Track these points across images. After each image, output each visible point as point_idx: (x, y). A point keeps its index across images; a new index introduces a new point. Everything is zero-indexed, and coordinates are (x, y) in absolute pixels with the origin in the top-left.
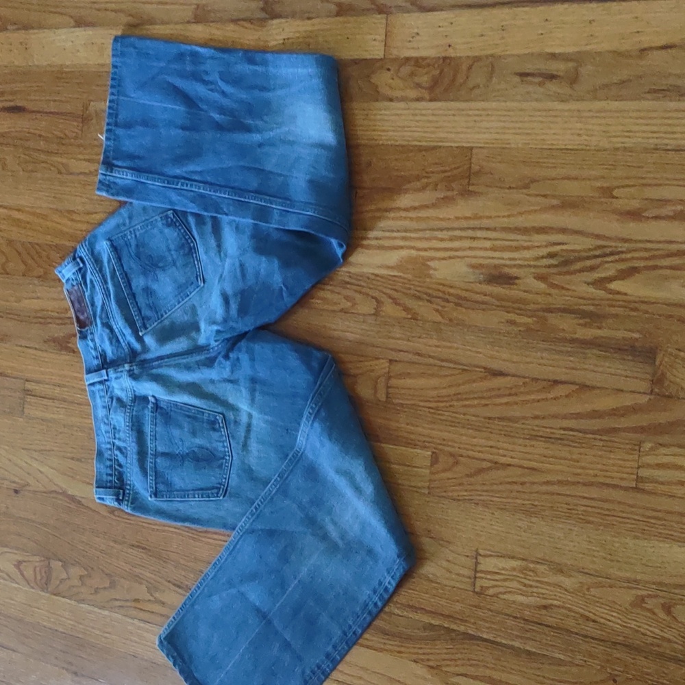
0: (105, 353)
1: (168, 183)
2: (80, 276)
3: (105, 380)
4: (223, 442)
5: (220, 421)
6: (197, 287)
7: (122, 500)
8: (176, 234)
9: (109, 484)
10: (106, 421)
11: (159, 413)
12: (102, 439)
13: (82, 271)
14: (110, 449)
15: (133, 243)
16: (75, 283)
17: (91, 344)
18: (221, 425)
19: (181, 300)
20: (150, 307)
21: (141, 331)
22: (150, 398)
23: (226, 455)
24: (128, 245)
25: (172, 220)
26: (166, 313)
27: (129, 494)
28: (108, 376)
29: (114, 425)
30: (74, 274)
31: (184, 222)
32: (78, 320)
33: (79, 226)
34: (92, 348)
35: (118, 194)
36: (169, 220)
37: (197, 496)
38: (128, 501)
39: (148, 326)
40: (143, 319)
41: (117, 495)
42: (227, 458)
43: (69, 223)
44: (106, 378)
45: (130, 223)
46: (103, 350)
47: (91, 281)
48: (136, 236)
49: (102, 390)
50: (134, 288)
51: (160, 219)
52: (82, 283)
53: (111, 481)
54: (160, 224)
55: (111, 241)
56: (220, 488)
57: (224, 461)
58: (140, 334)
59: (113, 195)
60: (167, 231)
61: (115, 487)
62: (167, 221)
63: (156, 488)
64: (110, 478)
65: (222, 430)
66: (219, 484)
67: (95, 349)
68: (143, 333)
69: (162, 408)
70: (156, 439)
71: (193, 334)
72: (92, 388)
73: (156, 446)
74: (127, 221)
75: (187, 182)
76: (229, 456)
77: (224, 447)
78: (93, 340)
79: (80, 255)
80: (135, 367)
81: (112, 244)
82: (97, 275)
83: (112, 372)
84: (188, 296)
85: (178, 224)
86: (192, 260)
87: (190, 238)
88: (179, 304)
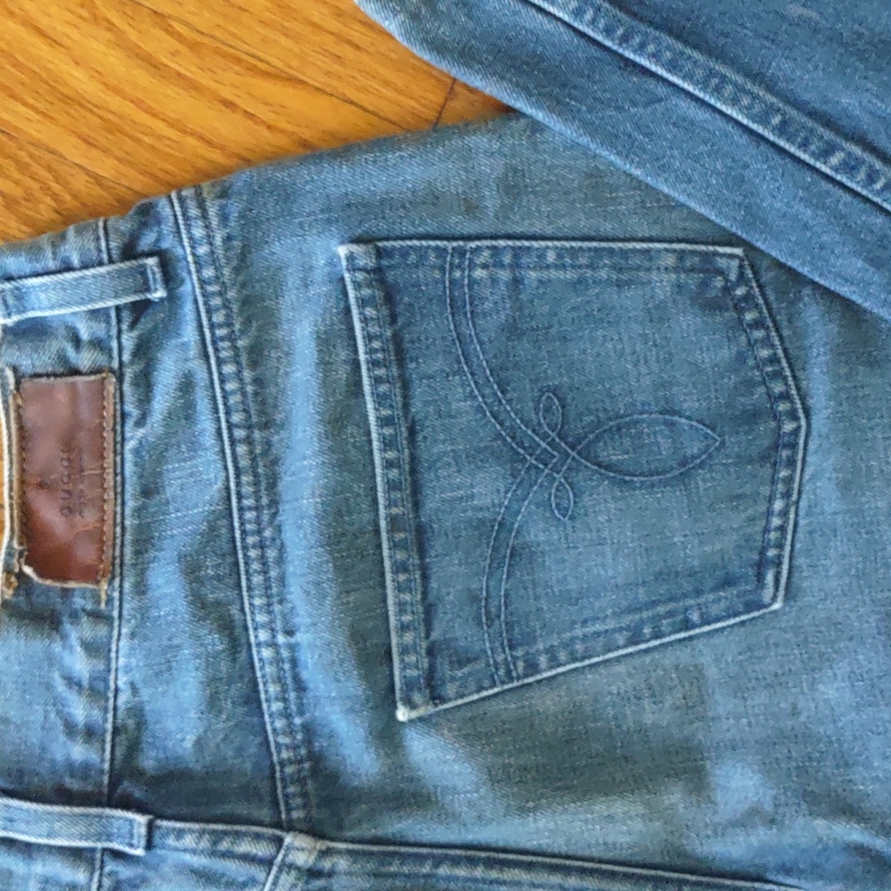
0: (141, 724)
1: (782, 129)
2: (129, 340)
3: (118, 855)
6: (750, 607)
8: (726, 354)
13: (146, 323)
15: (495, 308)
16: (85, 359)
17: (81, 665)
19: (647, 631)
20: (483, 611)
21: (411, 705)
24: (459, 302)
25: (727, 290)
26: (554, 662)
28: (149, 846)
30: (94, 314)
32: (29, 527)
33: (180, 103)
34: (71, 681)
35: (466, 56)
36: (719, 282)
39: (450, 690)
40: (431, 652)
43: (116, 63)
44: (140, 852)
45: (505, 211)
46: (137, 712)
47: (186, 385)
48: (516, 282)
50: (431, 504)
51: (670, 260)
52: (129, 374)
54: (662, 284)
55: (380, 253)
58: (402, 714)
59: (438, 47)
60: (687, 321)
62: (704, 285)
67: (96, 691)
68: (414, 714)
71: (675, 797)
74: (491, 201)
75: (878, 165)
78: (94, 649)
79: (165, 245)
80: (342, 864)
81: (378, 270)
82: (229, 369)
83: (189, 841)
84: (687, 625)
85: (749, 317)
86: (765, 490)
87: (785, 396)
88: (633, 641)
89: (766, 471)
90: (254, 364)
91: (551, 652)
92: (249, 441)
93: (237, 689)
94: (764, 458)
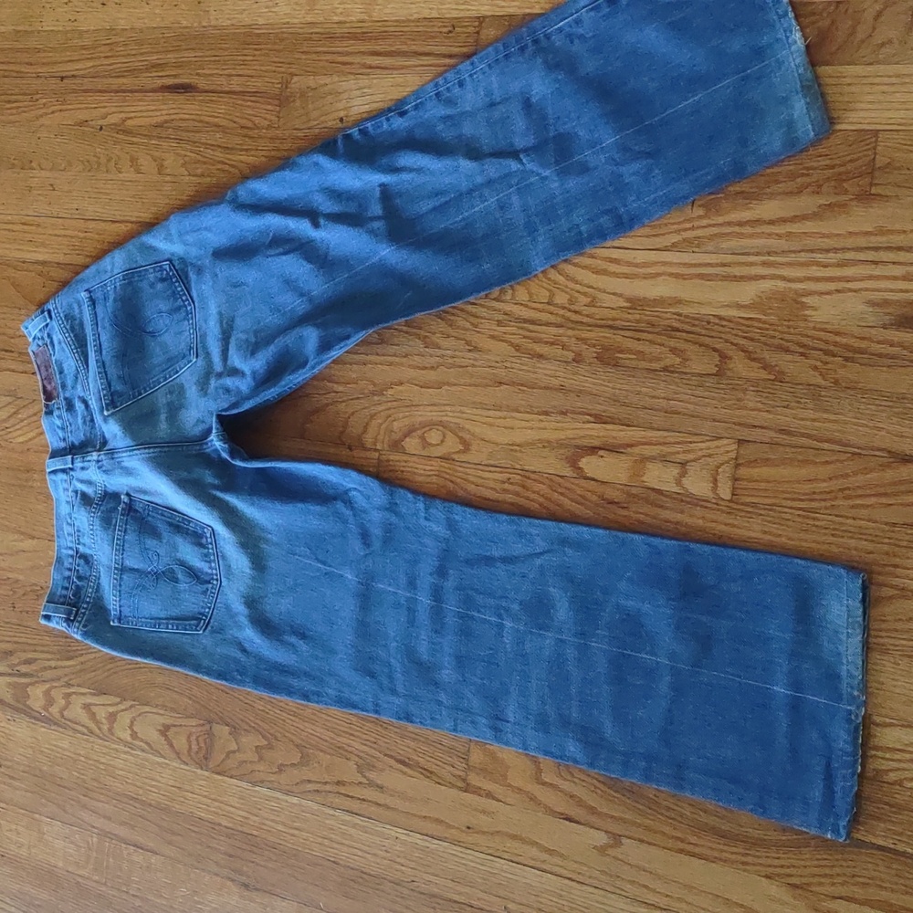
3: (70, 469)
4: (210, 562)
5: (208, 535)
6: (189, 362)
7: (73, 621)
9: (61, 600)
10: (69, 521)
11: (132, 516)
12: (63, 543)
14: (72, 556)
16: (40, 343)
17: (58, 422)
18: (209, 540)
19: (168, 376)
22: (122, 497)
23: (213, 579)
24: (106, 298)
25: (168, 274)
26: (145, 391)
27: (84, 614)
28: (73, 464)
29: (78, 527)
30: (40, 331)
31: (183, 278)
32: (45, 390)
34: (58, 427)
36: (165, 272)
37: (170, 626)
38: (80, 622)
40: (112, 395)
41: (69, 614)
42: (215, 582)
44: (71, 466)
45: (112, 270)
47: (60, 342)
49: (66, 481)
51: (152, 270)
52: (49, 343)
53: (65, 596)
54: (152, 277)
55: (90, 292)
56: (201, 619)
57: (210, 586)
60: (160, 286)
61: (69, 604)
62: (162, 274)
63: (120, 611)
64: (64, 592)
65: (210, 546)
66: (201, 614)
67: (63, 428)
68: (109, 413)
69: (137, 511)
70: (123, 550)
72: (53, 477)
73: (122, 558)
76: (217, 580)
77: (211, 568)
78: (59, 417)
80: (104, 457)
81: (91, 296)
82: (67, 335)
83: (79, 460)
84: (177, 372)
85: (174, 280)
86: (188, 328)
87: (187, 300)
88: (164, 381)
89: (186, 322)
90: (73, 332)
91: (145, 389)
92: (77, 352)
93: (88, 418)
94: (184, 319)
